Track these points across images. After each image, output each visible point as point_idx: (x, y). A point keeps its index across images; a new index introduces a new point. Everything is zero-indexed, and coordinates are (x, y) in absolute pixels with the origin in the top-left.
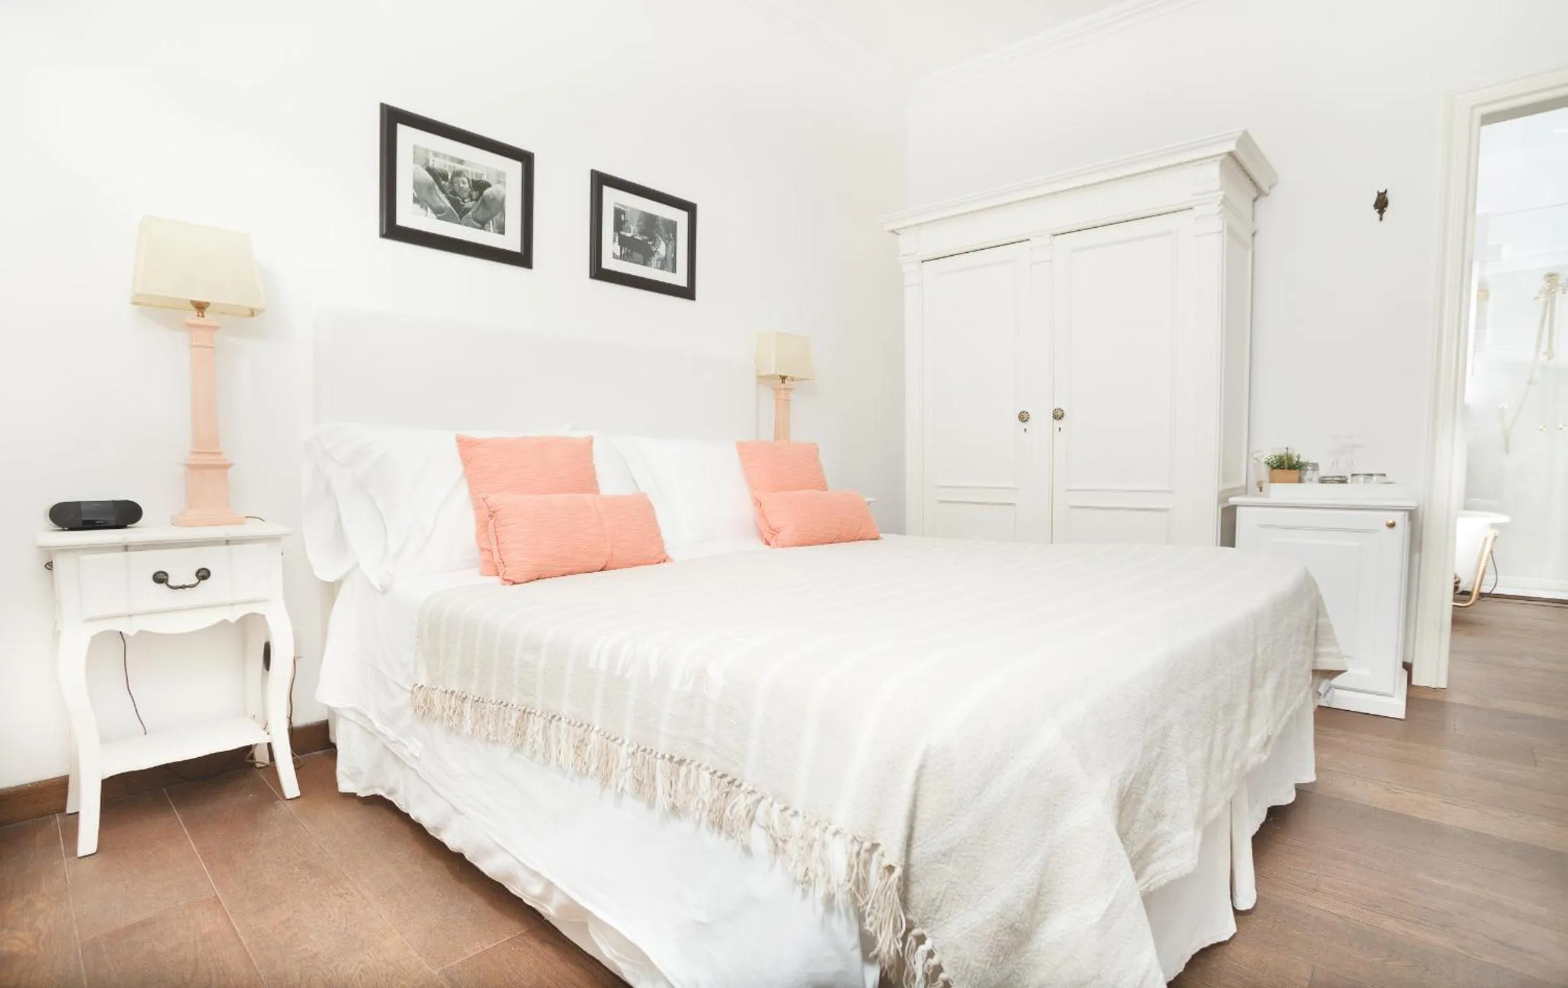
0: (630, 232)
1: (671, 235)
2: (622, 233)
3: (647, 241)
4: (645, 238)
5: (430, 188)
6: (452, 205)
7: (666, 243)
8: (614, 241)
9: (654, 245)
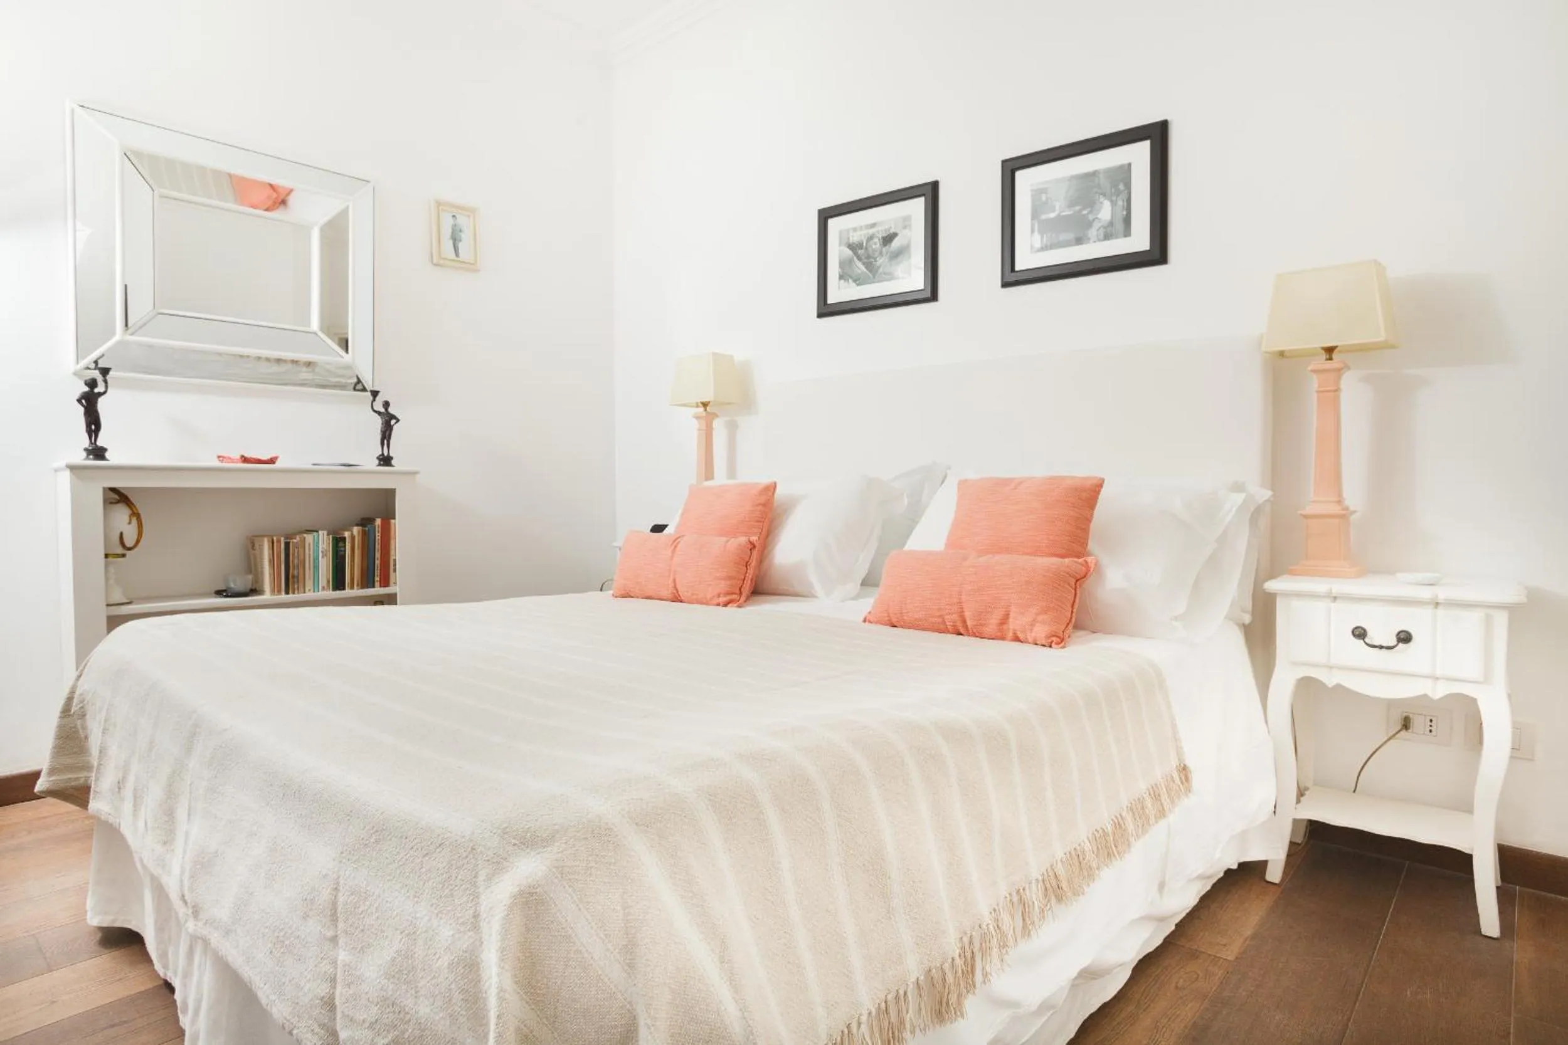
0: (1054, 211)
1: (1121, 187)
2: (1044, 217)
3: (1080, 211)
4: (1077, 208)
5: (851, 261)
6: (866, 268)
7: (1112, 201)
8: (1033, 231)
9: (1090, 212)
